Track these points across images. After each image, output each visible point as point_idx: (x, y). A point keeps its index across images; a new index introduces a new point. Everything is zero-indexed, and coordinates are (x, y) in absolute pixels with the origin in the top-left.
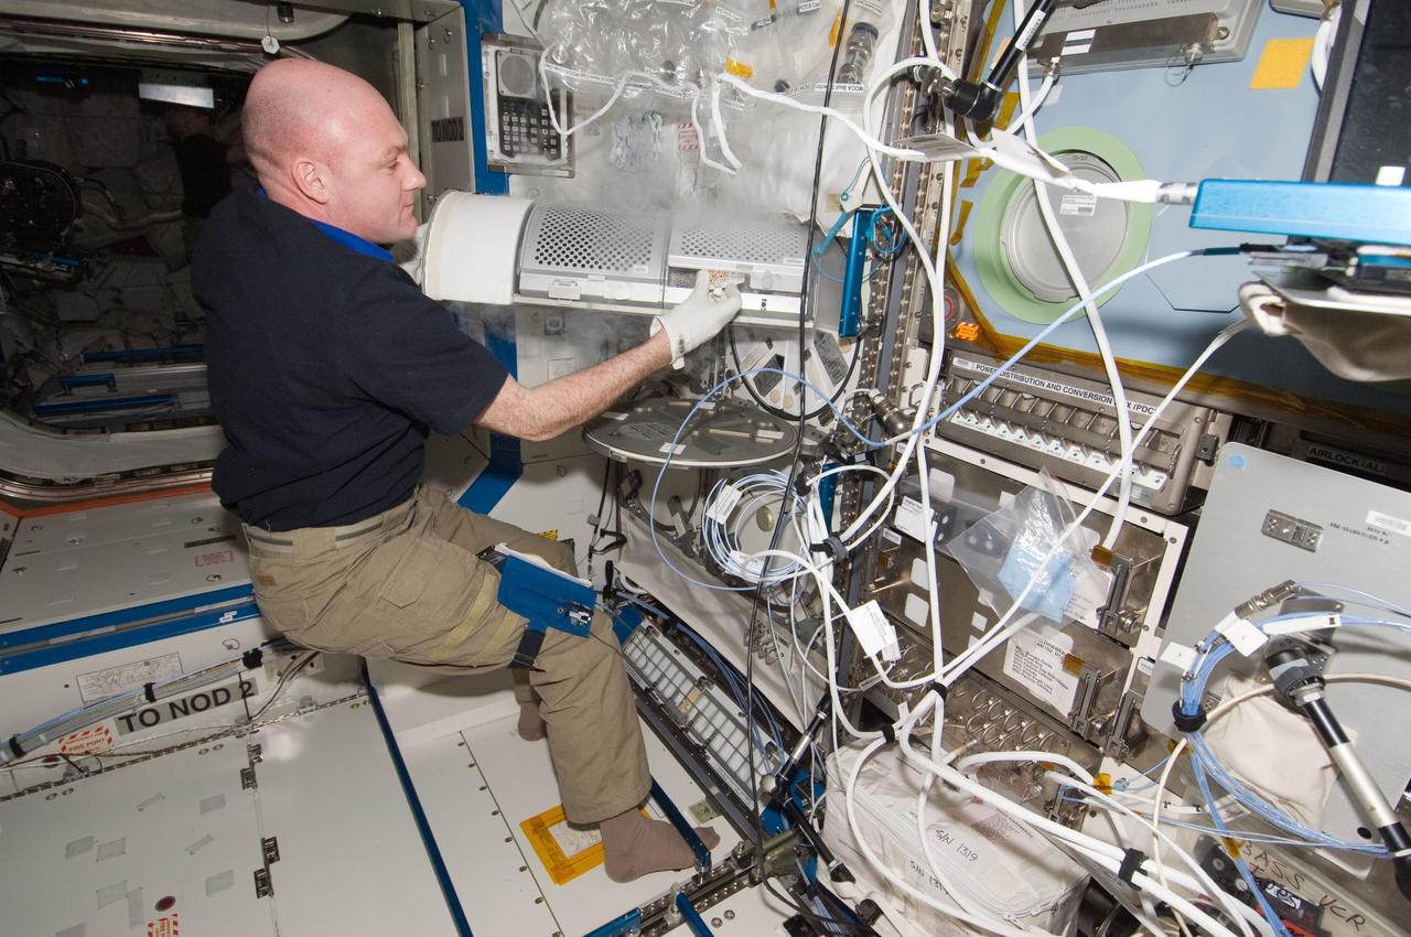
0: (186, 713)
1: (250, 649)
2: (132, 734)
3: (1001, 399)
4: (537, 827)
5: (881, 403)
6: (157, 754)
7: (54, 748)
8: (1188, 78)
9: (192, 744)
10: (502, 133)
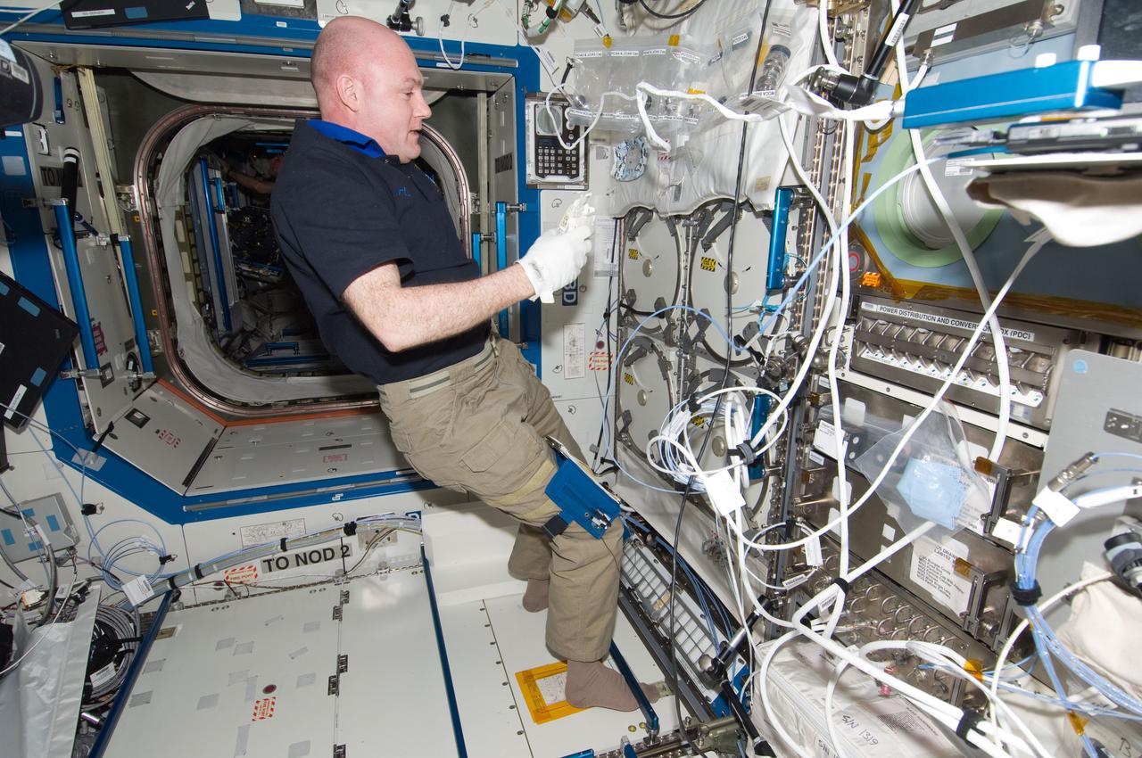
0: (306, 563)
1: (349, 522)
2: (269, 573)
3: (902, 333)
4: (528, 678)
5: (801, 341)
6: (285, 589)
7: (221, 576)
8: (1030, 51)
9: (306, 586)
10: (537, 161)
